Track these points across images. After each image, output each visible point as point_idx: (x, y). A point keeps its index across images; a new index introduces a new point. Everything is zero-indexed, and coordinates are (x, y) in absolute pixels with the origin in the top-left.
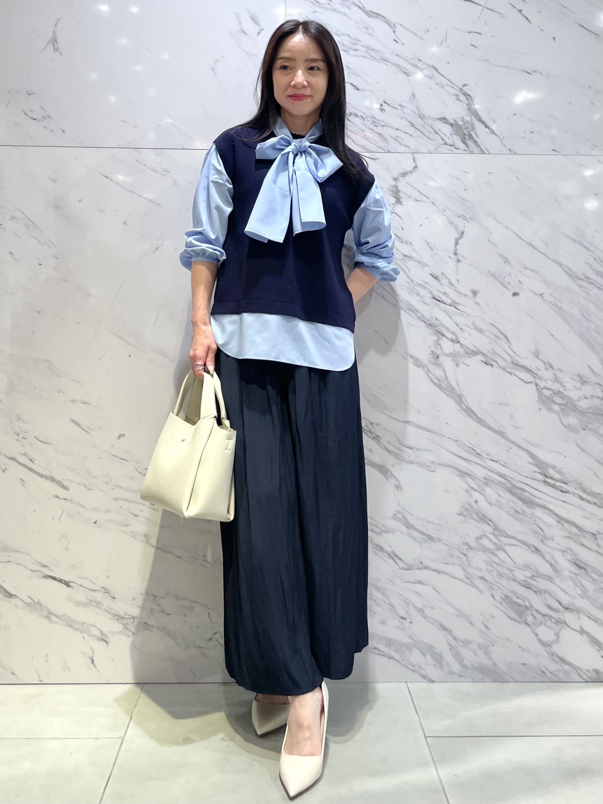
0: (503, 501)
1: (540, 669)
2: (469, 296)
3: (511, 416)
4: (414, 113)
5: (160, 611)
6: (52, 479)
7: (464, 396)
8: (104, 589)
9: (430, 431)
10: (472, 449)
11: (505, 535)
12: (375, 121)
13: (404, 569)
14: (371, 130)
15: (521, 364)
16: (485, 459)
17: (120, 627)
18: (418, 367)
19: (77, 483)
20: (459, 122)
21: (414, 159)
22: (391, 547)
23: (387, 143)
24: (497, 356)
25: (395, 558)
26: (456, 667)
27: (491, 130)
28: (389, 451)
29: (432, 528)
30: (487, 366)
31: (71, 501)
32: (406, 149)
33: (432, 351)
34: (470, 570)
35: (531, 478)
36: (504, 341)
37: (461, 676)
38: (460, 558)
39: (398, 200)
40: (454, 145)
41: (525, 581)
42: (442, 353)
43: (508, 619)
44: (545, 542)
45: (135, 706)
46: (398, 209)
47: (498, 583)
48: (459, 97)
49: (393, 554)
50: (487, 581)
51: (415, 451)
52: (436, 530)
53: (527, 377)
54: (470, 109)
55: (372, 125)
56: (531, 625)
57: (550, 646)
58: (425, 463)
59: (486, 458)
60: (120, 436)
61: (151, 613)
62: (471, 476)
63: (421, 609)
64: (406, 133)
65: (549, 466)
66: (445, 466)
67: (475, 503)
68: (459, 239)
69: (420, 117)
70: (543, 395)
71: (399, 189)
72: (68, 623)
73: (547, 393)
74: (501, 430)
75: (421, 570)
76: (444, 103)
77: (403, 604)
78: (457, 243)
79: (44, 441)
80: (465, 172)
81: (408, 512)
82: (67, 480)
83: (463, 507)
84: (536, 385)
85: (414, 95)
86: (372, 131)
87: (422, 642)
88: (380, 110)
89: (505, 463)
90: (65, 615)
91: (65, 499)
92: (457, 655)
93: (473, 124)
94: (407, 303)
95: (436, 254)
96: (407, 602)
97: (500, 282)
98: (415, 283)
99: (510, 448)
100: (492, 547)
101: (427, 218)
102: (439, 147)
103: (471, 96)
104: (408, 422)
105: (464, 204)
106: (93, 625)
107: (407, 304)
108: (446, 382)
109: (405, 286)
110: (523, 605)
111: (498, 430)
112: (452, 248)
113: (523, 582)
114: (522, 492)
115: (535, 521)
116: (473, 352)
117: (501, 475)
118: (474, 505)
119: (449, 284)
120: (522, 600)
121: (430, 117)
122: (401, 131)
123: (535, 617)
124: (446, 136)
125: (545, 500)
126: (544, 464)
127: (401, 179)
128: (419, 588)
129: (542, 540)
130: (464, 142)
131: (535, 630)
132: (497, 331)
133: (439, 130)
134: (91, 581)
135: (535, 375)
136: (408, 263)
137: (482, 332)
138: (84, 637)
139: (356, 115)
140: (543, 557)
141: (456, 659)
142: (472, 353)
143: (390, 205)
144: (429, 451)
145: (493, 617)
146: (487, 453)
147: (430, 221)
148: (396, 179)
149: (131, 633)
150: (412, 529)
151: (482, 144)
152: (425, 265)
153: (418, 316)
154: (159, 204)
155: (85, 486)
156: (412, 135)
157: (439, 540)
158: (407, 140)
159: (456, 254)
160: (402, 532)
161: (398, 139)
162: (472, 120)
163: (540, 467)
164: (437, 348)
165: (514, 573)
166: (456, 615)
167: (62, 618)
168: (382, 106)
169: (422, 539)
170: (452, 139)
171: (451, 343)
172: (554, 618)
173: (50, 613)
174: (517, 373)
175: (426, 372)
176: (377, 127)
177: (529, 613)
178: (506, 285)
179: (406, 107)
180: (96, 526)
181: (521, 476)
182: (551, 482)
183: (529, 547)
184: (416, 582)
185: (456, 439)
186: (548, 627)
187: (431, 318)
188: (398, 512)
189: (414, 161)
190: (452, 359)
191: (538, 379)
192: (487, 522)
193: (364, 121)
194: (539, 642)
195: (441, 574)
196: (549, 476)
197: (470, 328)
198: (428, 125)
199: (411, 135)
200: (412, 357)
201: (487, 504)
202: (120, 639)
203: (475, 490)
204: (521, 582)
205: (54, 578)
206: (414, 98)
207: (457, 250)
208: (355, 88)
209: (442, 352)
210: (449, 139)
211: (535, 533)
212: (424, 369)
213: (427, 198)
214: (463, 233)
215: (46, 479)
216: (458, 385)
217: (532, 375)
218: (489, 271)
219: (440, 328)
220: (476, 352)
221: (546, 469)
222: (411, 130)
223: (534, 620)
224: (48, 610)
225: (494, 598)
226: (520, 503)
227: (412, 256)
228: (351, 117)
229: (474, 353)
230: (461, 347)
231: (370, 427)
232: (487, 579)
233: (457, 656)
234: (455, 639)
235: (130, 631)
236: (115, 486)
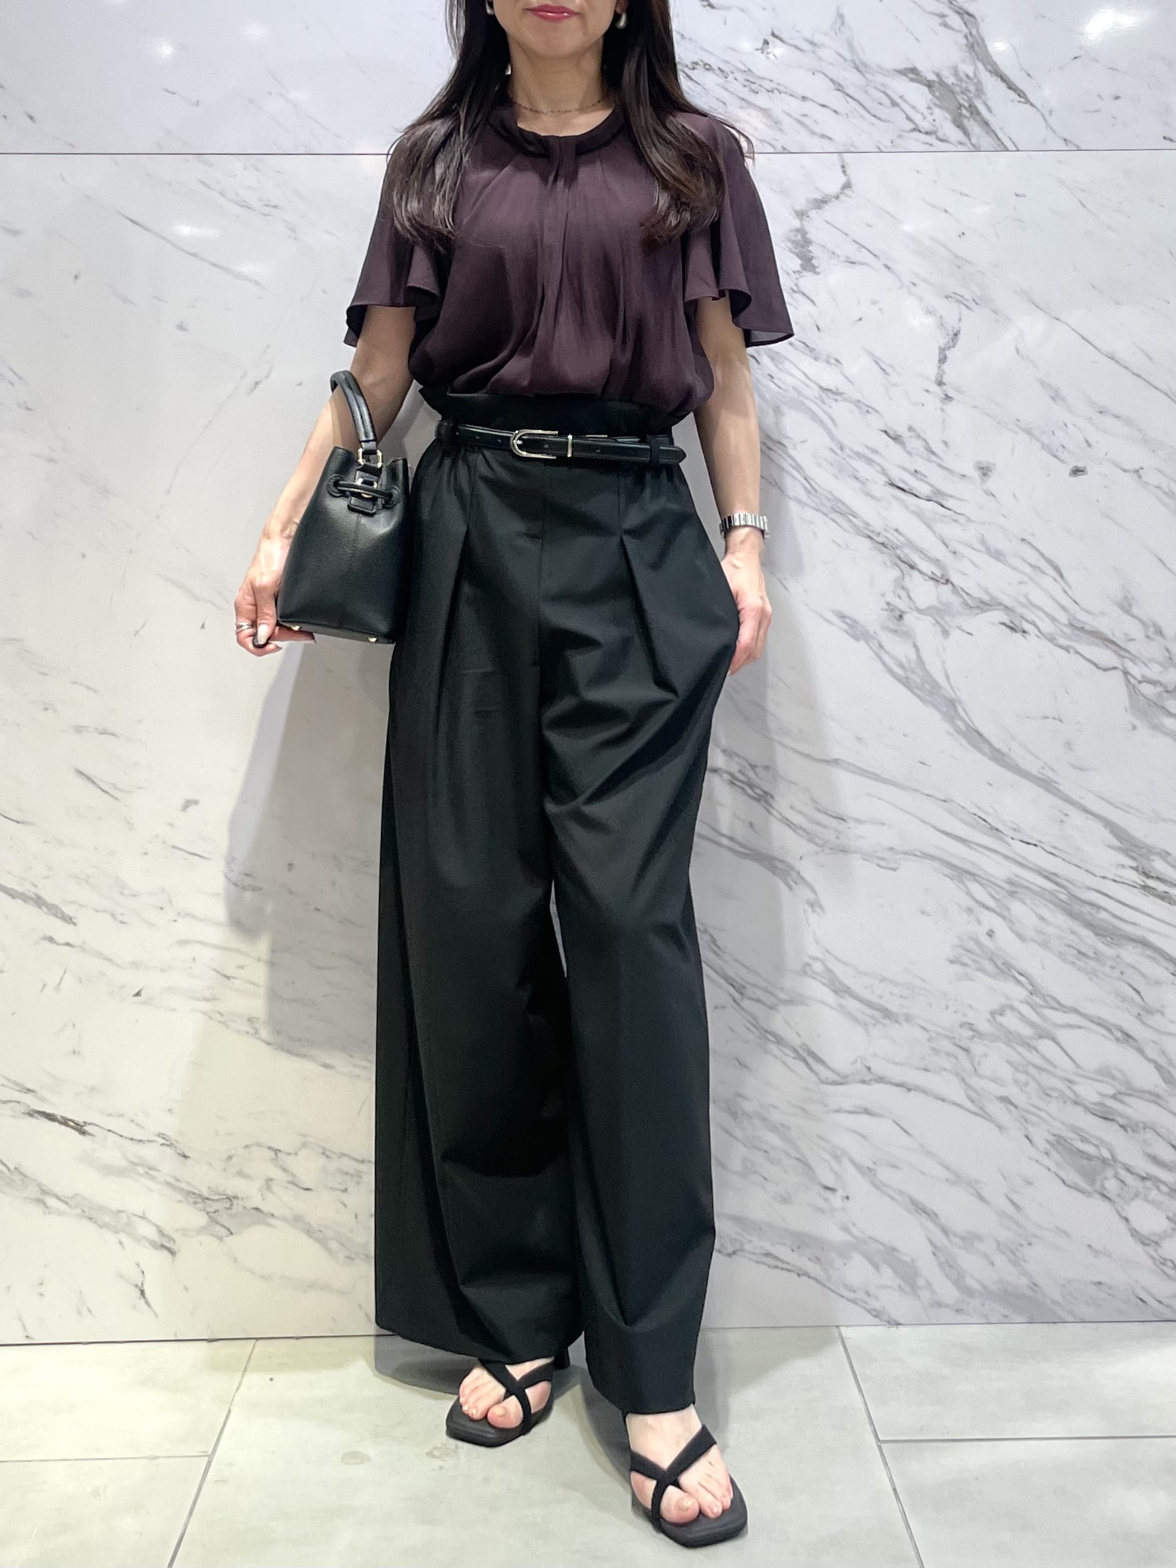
0: (1050, 930)
1: (1134, 1293)
2: (971, 477)
3: (1069, 745)
4: (842, 60)
5: (289, 1182)
6: (39, 902)
7: (960, 702)
8: (163, 1138)
9: (885, 781)
10: (980, 817)
11: (1056, 1006)
12: (752, 79)
13: (829, 1084)
14: (743, 102)
15: (1095, 629)
16: (1011, 841)
17: (202, 1220)
18: (857, 639)
19: (94, 909)
20: (948, 78)
21: (843, 167)
22: (800, 1036)
23: (781, 130)
24: (1035, 610)
25: (810, 1060)
26: (948, 1292)
27: (1022, 95)
28: (793, 827)
29: (891, 993)
30: (1014, 634)
31: (82, 948)
32: (826, 141)
33: (888, 604)
34: (975, 1082)
35: (1114, 881)
36: (1052, 577)
37: (957, 1311)
38: (956, 1058)
39: (808, 264)
40: (936, 132)
41: (1101, 1104)
42: (911, 608)
43: (1062, 1184)
44: (1144, 1019)
45: (238, 1389)
46: (808, 282)
47: (1040, 1109)
48: (947, 20)
49: (804, 1050)
50: (1016, 1107)
51: (852, 824)
52: (901, 997)
53: (1106, 656)
54: (973, 46)
55: (746, 89)
56: (1115, 1199)
57: (1156, 1243)
58: (875, 852)
59: (1013, 839)
60: (188, 804)
61: (269, 1188)
62: (977, 877)
63: (868, 1168)
64: (823, 106)
65: (1156, 854)
66: (919, 857)
67: (987, 937)
68: (949, 348)
69: (857, 68)
70: (1142, 697)
71: (809, 236)
72: (84, 1212)
73: (1148, 690)
74: (1042, 774)
75: (869, 1084)
76: (911, 33)
77: (829, 1158)
78: (943, 359)
79: (18, 820)
80: (961, 194)
81: (836, 958)
82: (71, 902)
83: (960, 946)
84: (1126, 673)
85: (841, 16)
86: (744, 104)
87: (870, 1238)
88: (762, 53)
89: (1055, 848)
90: (77, 1195)
91: (68, 944)
92: (951, 1266)
93: (980, 82)
94: (830, 496)
95: (895, 385)
96: (838, 1155)
97: (1043, 443)
98: (847, 451)
99: (1066, 815)
100: (1027, 1031)
101: (874, 303)
102: (900, 136)
103: (977, 17)
104: (836, 762)
105: (959, 267)
106: (140, 1217)
107: (829, 500)
108: (919, 671)
109: (825, 460)
110: (1095, 1157)
111: (1040, 776)
112: (932, 370)
113: (1095, 1107)
114: (1094, 912)
115: (1122, 973)
116: (982, 602)
117: (1044, 873)
118: (985, 940)
119: (925, 452)
120: (1096, 1146)
121: (879, 67)
122: (813, 101)
123: (1123, 1182)
124: (918, 111)
125: (1144, 928)
126: (1142, 848)
127: (813, 213)
128: (863, 1122)
129: (1139, 1014)
130: (960, 126)
131: (1123, 1208)
132: (1038, 554)
133: (901, 97)
134: (132, 1121)
135: (1122, 653)
136: (831, 407)
137: (1001, 558)
138: (121, 1243)
139: (707, 67)
140: (1140, 1051)
141: (947, 1276)
142: (980, 605)
143: (788, 274)
144: (883, 824)
145: (1029, 1183)
146: (1016, 827)
147: (880, 309)
148: (803, 214)
149: (224, 1232)
150: (847, 996)
151: (1001, 129)
152: (870, 410)
153: (855, 526)
154: (257, 283)
155: (112, 916)
156: (838, 111)
157: (908, 1018)
158: (825, 121)
159: (940, 383)
160: (822, 1002)
161: (803, 119)
162: (977, 74)
163: (1134, 855)
164: (899, 597)
165: (1075, 1088)
166: (947, 1180)
167: (70, 1202)
168: (768, 44)
169: (869, 1016)
170: (930, 118)
171: (931, 583)
172: (1164, 1183)
173: (45, 1192)
174: (1082, 648)
175: (877, 651)
176: (757, 93)
177: (1109, 1173)
178: (1057, 450)
179: (823, 45)
180: (141, 1003)
181: (1092, 877)
182: (1161, 887)
183: (1109, 1030)
184: (857, 1110)
185: (943, 798)
186: (1153, 1202)
187: (885, 530)
188: (816, 959)
189: (844, 172)
190: (934, 621)
191: (1131, 660)
192: (1015, 978)
193: (727, 81)
194: (1132, 1236)
195: (912, 1092)
196: (1152, 874)
197: (974, 549)
198: (879, 87)
199: (835, 112)
200: (842, 617)
201: (1013, 936)
202: (201, 1244)
203: (988, 908)
204: (1092, 1106)
205: (51, 1117)
206: (843, 24)
207: (944, 372)
208: (706, 3)
209: (914, 608)
210: (925, 118)
211: (1124, 999)
212: (871, 644)
213: (875, 255)
214: (956, 335)
215: (25, 901)
216: (948, 678)
217: (1116, 653)
218: (1018, 420)
219: (907, 550)
220: (988, 604)
221: (1148, 859)
222: (835, 100)
223: (1122, 1189)
224: (39, 1185)
225: (1030, 1141)
226: (1086, 933)
227: (840, 391)
228: (695, 71)
229: (983, 606)
230: (953, 592)
231: (751, 774)
232: (1016, 1102)
233: (949, 1266)
234: (945, 1231)
235: (225, 1227)
236: (179, 913)
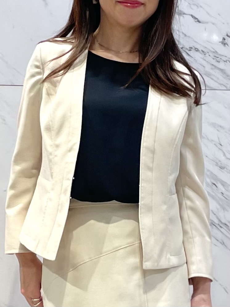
12: (217, 56)
14: (213, 66)
55: (214, 61)
86: (213, 67)
88: (222, 44)
139: (197, 50)
168: (225, 39)
176: (219, 62)
193: (205, 56)
208: (196, 20)
228: (191, 51)
